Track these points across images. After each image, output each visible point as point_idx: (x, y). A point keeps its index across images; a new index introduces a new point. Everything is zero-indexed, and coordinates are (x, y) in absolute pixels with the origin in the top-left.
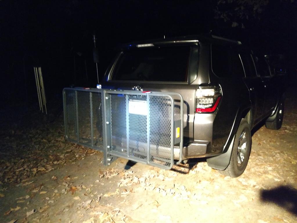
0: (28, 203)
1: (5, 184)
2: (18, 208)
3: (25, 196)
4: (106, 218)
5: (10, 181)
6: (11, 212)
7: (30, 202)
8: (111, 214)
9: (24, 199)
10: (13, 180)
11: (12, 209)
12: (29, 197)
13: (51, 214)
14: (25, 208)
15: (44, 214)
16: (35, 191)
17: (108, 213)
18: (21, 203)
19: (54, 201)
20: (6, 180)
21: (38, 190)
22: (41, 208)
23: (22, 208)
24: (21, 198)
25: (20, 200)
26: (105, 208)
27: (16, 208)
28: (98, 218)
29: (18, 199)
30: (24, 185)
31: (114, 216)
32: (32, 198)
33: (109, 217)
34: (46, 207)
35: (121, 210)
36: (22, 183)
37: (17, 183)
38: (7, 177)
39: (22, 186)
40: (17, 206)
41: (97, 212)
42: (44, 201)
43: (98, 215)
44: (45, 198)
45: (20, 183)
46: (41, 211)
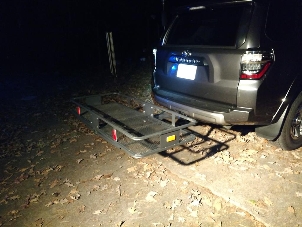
0: (92, 149)
1: (79, 132)
2: (85, 151)
3: (91, 143)
4: (149, 169)
5: (82, 130)
6: (80, 153)
7: (94, 148)
8: (154, 166)
9: (90, 145)
10: (85, 130)
11: (81, 151)
12: (94, 144)
13: (108, 158)
14: (90, 152)
15: (102, 158)
16: (99, 140)
17: (152, 165)
18: (88, 148)
19: (112, 150)
20: (80, 130)
21: (101, 140)
22: (101, 154)
23: (88, 151)
24: (88, 144)
25: (88, 145)
26: (151, 160)
27: (84, 150)
28: (143, 167)
29: (86, 145)
30: (92, 135)
31: (156, 168)
32: (96, 145)
33: (152, 168)
34: (105, 153)
35: (163, 164)
36: (90, 133)
37: (87, 133)
38: (81, 127)
39: (90, 135)
40: (85, 150)
41: (143, 163)
42: (104, 149)
43: (144, 165)
44: (105, 147)
45: (89, 133)
46: (100, 156)
